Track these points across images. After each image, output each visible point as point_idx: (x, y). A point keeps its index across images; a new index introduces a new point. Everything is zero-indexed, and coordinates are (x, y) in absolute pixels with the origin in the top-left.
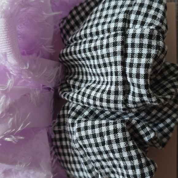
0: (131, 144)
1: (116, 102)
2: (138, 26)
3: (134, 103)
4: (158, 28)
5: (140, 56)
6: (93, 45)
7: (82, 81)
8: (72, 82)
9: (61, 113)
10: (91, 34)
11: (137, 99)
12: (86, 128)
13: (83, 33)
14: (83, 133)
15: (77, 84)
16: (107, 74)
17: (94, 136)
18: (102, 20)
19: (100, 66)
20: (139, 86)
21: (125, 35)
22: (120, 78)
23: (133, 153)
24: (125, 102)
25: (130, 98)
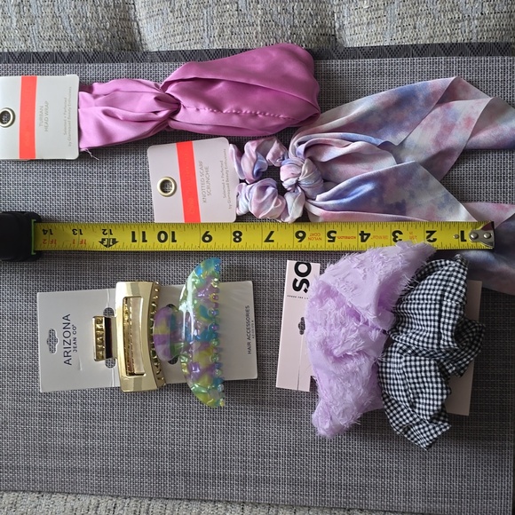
0: (438, 374)
1: (433, 343)
2: (449, 300)
3: (444, 345)
4: (461, 303)
5: (449, 318)
6: (420, 306)
7: (408, 328)
8: (400, 328)
9: (390, 349)
10: (419, 299)
11: (446, 343)
12: (410, 361)
13: (413, 297)
14: (408, 364)
15: (405, 330)
16: (427, 326)
17: (416, 366)
18: (427, 292)
19: (423, 320)
20: (447, 336)
21: (441, 305)
22: (437, 330)
23: (439, 380)
24: (439, 344)
25: (442, 342)
